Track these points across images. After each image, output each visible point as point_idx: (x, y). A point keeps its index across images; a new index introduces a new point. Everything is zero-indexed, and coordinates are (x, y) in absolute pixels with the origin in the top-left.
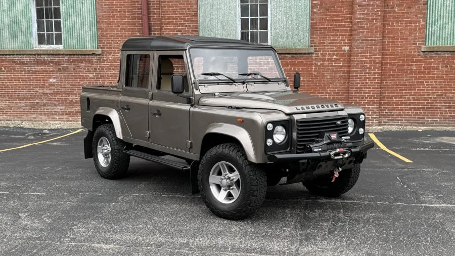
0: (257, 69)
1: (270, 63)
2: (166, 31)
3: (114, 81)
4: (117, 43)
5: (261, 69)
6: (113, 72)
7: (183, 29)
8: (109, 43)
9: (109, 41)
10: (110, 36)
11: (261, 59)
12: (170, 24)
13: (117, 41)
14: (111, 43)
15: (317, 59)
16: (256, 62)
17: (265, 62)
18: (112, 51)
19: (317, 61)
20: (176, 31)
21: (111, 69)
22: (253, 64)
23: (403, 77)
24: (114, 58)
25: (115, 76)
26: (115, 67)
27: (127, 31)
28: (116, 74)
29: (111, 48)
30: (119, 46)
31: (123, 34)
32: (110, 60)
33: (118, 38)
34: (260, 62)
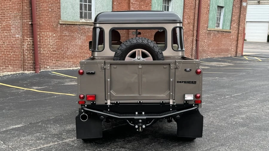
2: (42, 7)
3: (6, 41)
4: (9, 13)
6: (6, 34)
7: (52, 7)
8: (3, 13)
9: (3, 11)
10: (4, 8)
12: (44, 3)
13: (9, 11)
14: (5, 13)
18: (5, 18)
20: (48, 8)
21: (4, 32)
24: (6, 24)
25: (7, 38)
26: (7, 31)
27: (16, 5)
28: (8, 36)
29: (5, 17)
30: (10, 15)
31: (13, 6)
32: (3, 25)
33: (10, 10)
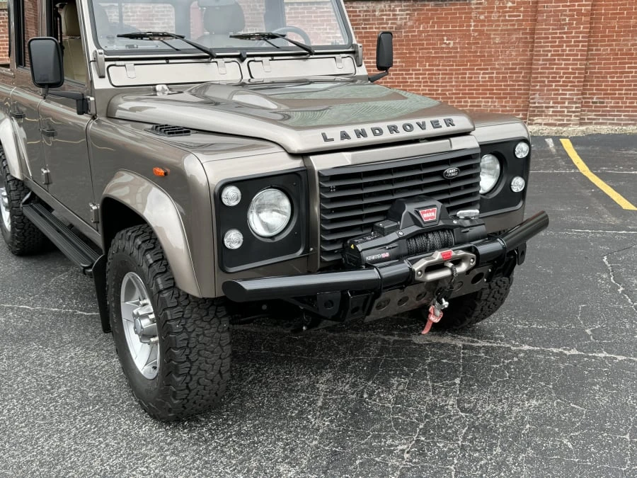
0: (376, 28)
1: (399, 17)
5: (383, 28)
11: (383, 11)
15: (479, 8)
16: (375, 15)
17: (389, 15)
19: (479, 13)
22: (368, 20)
23: (628, 40)
34: (382, 15)
